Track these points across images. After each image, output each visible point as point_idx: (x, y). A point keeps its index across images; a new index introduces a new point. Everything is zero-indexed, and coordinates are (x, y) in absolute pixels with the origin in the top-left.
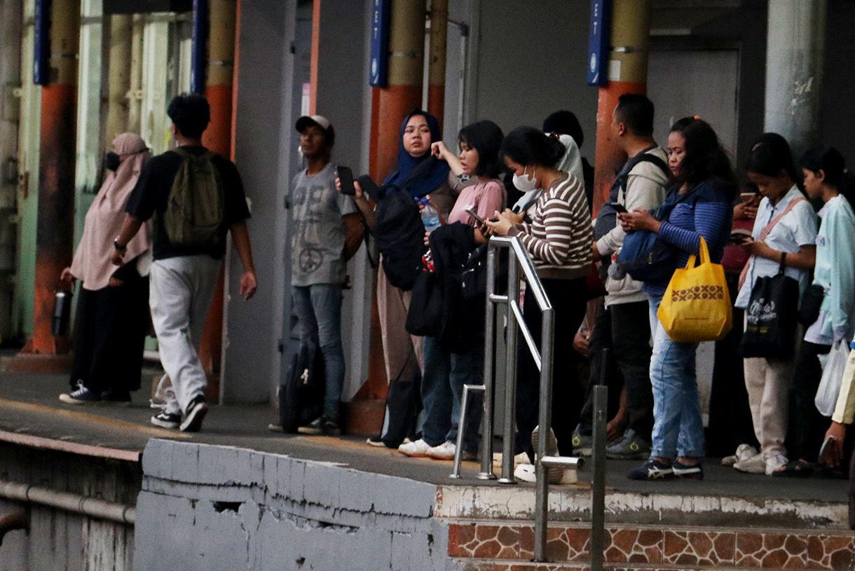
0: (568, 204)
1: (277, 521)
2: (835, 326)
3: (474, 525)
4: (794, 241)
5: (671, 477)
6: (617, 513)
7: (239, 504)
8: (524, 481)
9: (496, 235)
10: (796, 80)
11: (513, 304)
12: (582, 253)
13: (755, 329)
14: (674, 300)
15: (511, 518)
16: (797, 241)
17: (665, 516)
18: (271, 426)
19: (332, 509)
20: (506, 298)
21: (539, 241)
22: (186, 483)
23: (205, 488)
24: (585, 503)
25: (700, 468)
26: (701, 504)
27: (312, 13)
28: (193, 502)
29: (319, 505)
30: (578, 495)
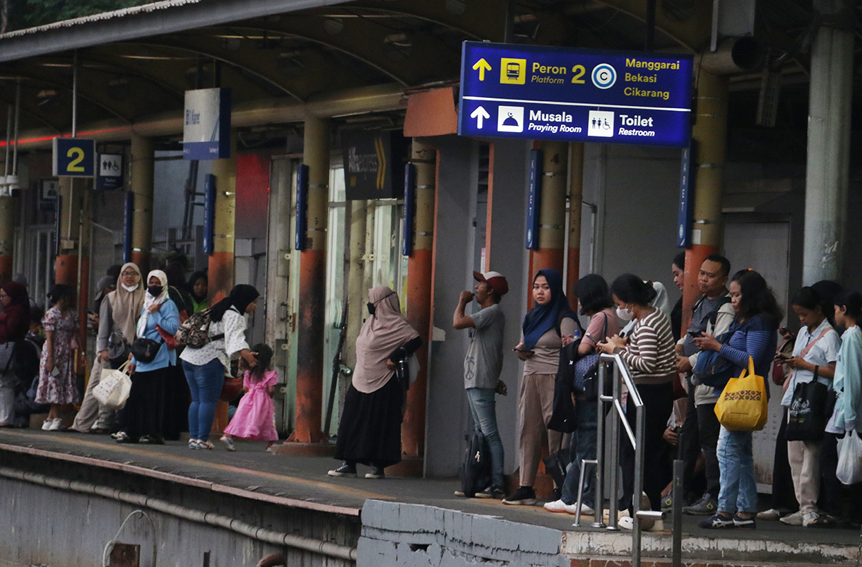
0: (653, 329)
1: (454, 557)
2: (847, 420)
3: (589, 559)
4: (825, 359)
5: (732, 526)
6: (691, 551)
7: (428, 545)
8: (626, 529)
9: (606, 353)
10: (826, 243)
11: (617, 402)
12: (667, 365)
13: (795, 420)
14: (726, 399)
15: (616, 555)
16: (827, 359)
17: (727, 554)
18: (456, 493)
19: (491, 548)
20: (611, 398)
21: (635, 357)
22: (392, 531)
23: (405, 534)
24: (667, 545)
25: (754, 520)
26: (752, 546)
27: (487, 197)
28: (396, 544)
29: (482, 546)
30: (663, 539)
